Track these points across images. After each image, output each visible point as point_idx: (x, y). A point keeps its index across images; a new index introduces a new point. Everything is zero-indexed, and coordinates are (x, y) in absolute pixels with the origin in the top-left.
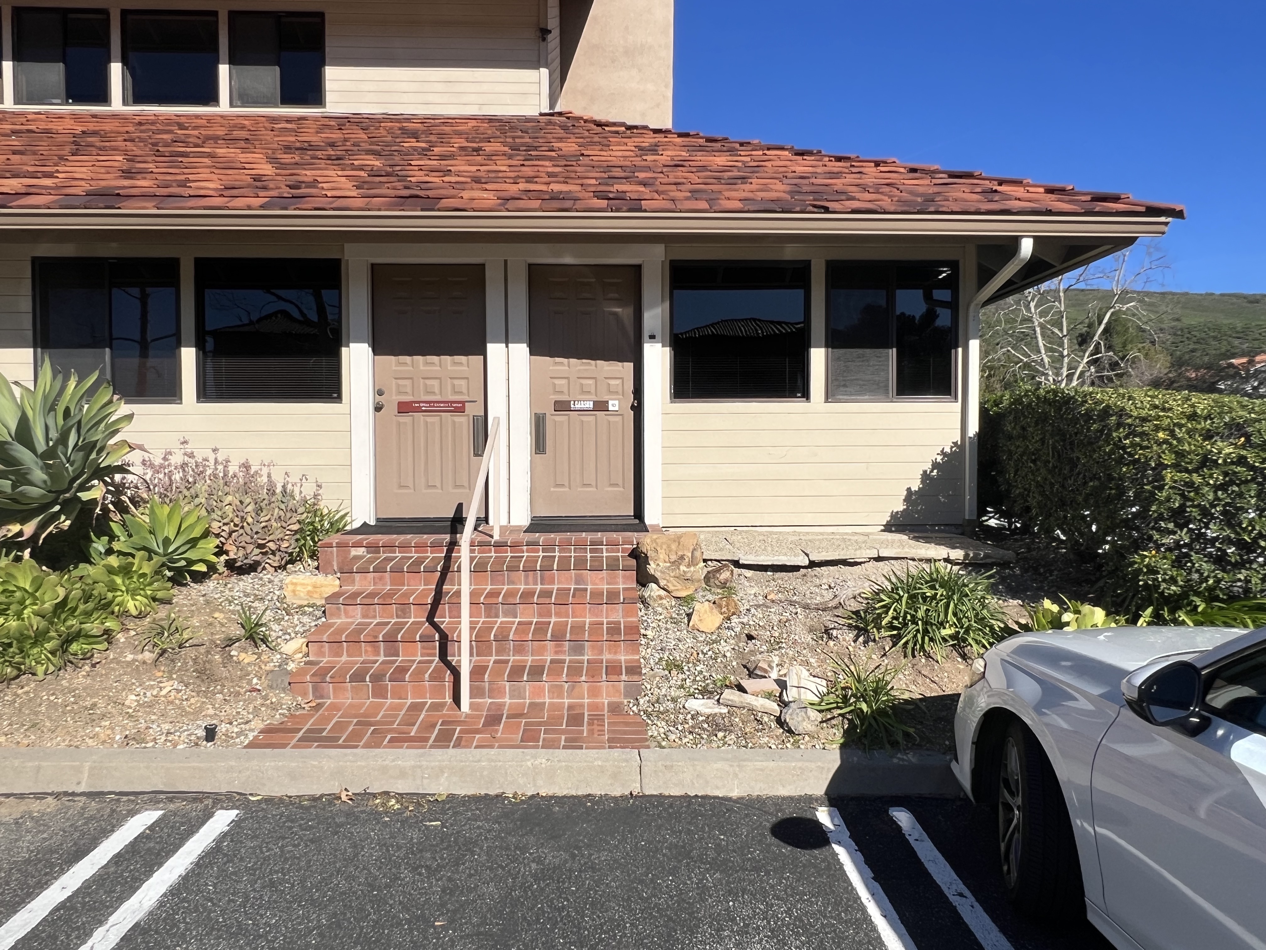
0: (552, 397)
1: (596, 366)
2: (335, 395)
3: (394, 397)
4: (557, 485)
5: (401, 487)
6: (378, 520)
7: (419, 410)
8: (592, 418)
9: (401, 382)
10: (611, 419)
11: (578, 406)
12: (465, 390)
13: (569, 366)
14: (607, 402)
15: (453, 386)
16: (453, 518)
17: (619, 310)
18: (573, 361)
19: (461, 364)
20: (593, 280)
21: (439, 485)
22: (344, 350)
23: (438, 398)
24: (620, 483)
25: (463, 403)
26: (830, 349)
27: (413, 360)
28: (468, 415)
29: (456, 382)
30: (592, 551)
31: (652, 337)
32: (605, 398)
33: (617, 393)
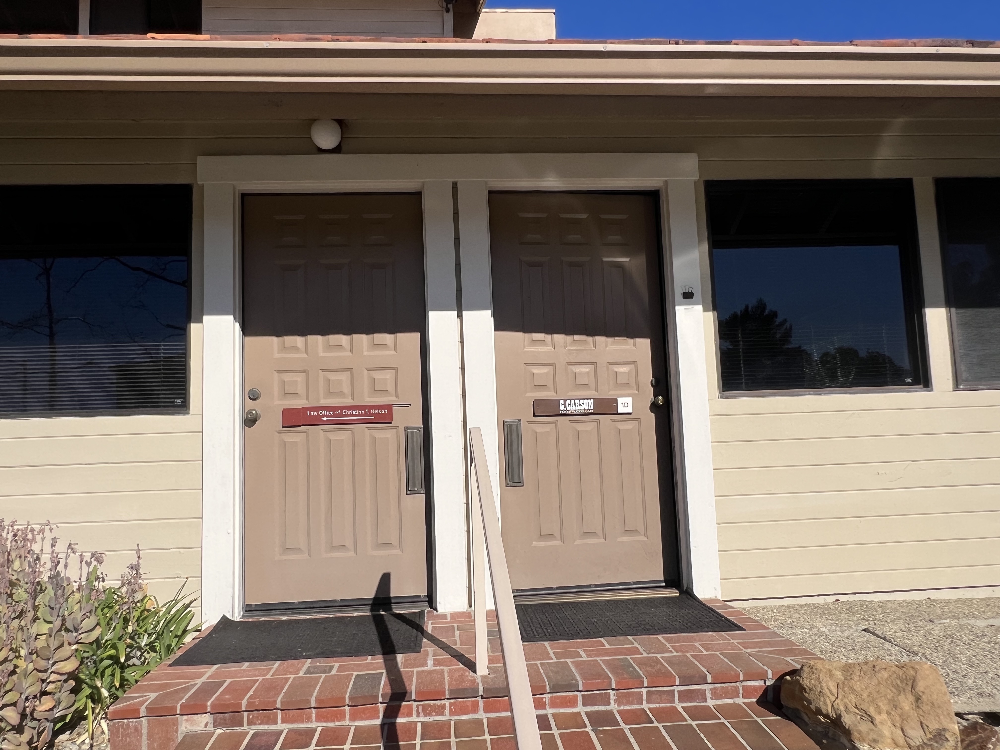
0: (529, 394)
1: (595, 345)
2: (179, 402)
3: (277, 403)
4: (543, 537)
5: (287, 550)
6: (249, 609)
7: (316, 422)
8: (590, 427)
9: (287, 378)
10: (624, 426)
11: (571, 408)
12: (391, 388)
13: (553, 346)
14: (616, 400)
15: (373, 381)
16: (374, 599)
17: (624, 260)
18: (559, 338)
19: (384, 346)
20: (584, 216)
21: (349, 543)
22: (194, 327)
23: (348, 401)
24: (641, 528)
25: (389, 408)
26: (953, 310)
27: (307, 343)
28: (396, 428)
29: (377, 375)
30: (684, 696)
31: (688, 295)
32: (611, 394)
33: (626, 385)
